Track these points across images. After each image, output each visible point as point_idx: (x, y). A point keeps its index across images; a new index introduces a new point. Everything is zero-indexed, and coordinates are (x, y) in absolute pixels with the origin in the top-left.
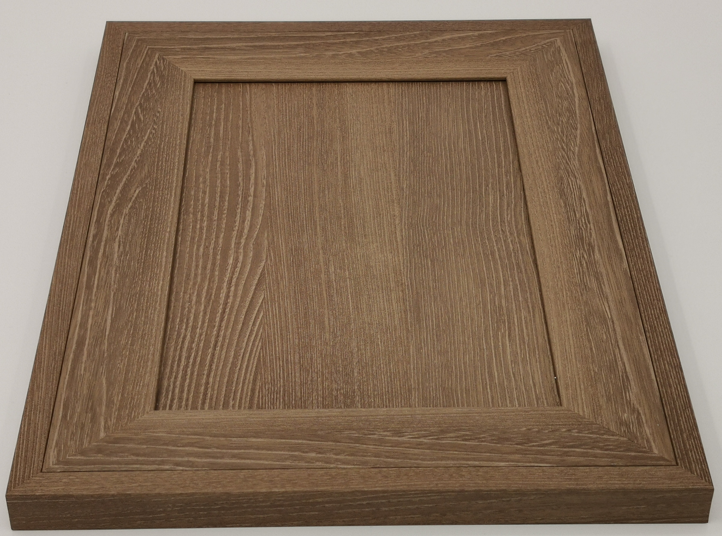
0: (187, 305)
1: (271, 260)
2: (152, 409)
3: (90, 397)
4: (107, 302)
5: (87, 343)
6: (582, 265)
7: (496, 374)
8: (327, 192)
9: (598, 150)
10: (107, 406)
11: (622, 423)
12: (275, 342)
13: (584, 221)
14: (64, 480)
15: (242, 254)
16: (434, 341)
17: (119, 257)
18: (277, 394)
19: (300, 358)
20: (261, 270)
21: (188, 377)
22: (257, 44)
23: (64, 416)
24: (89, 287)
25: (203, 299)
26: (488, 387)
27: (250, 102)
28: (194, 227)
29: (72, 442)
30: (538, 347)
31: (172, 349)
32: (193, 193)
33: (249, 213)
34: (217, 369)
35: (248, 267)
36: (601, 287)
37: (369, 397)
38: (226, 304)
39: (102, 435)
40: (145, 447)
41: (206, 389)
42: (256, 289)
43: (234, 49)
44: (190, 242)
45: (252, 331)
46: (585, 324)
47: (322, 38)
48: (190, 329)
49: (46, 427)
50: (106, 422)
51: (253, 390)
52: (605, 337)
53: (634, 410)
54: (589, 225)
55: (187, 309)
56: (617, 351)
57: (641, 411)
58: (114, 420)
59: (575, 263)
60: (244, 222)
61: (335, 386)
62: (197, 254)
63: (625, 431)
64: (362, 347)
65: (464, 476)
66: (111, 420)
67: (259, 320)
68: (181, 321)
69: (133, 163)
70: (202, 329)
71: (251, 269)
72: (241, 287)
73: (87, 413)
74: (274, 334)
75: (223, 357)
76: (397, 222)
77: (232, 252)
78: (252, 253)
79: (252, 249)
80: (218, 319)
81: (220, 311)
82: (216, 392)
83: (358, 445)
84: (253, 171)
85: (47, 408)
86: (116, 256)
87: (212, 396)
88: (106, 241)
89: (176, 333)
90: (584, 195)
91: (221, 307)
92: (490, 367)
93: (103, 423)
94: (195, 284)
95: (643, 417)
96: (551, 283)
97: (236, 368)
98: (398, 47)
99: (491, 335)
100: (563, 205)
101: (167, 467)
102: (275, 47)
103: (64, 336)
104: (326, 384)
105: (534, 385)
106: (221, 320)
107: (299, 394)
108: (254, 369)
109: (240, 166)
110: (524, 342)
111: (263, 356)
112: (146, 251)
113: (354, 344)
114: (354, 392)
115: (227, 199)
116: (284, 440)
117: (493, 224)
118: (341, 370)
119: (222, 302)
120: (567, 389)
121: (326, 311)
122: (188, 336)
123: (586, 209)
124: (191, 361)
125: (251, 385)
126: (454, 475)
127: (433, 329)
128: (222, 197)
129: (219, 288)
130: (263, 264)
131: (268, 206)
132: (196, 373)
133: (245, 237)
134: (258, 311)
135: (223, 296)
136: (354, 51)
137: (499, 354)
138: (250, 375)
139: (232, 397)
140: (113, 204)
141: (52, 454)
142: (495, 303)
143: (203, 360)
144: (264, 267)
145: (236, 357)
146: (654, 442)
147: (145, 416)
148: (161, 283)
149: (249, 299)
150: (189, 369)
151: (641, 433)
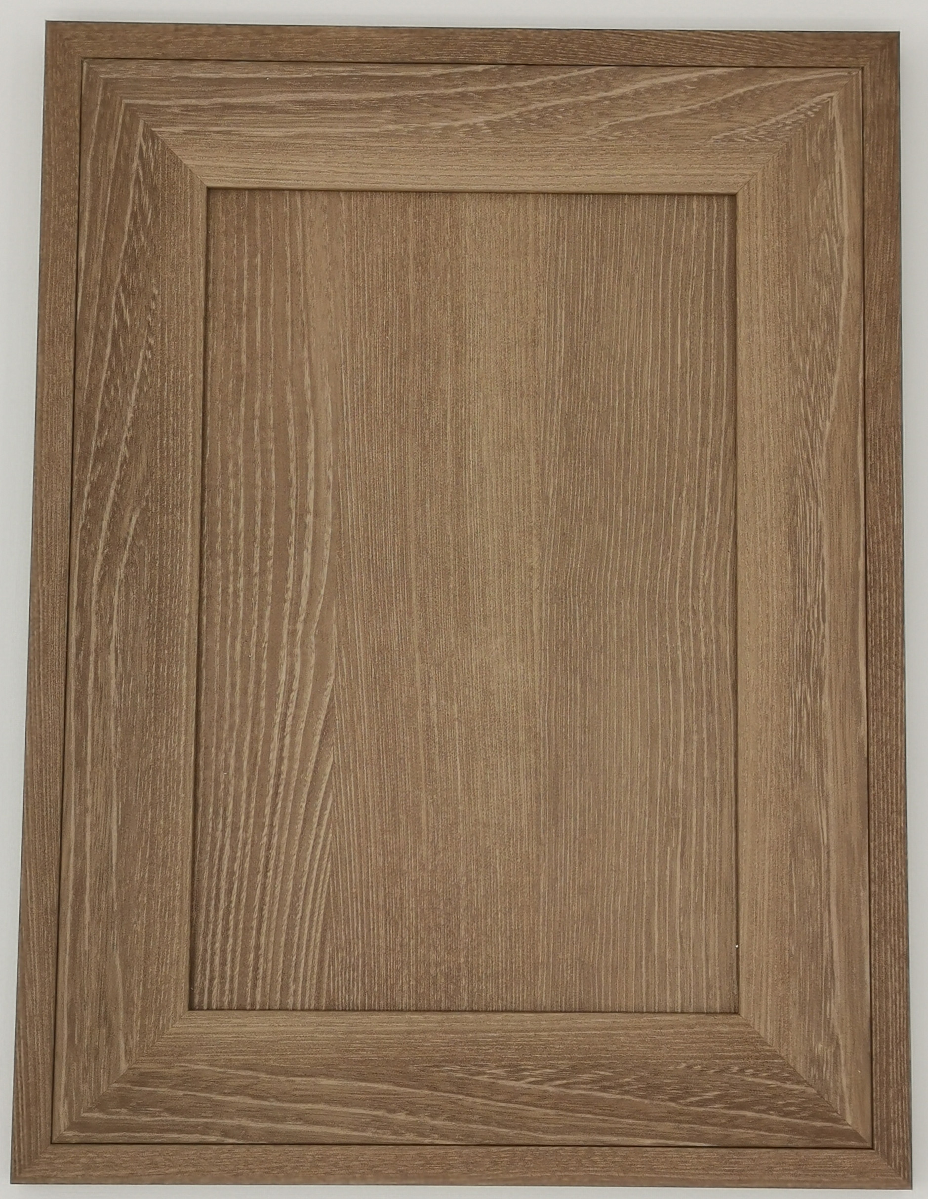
0: (223, 776)
1: (343, 675)
2: (187, 1009)
3: (102, 995)
4: (108, 794)
5: (88, 884)
6: (801, 718)
7: (657, 937)
8: (428, 505)
10: (127, 1012)
11: (815, 1061)
12: (350, 862)
13: (816, 616)
14: (83, 1160)
15: (299, 659)
16: (575, 863)
17: (119, 685)
18: (353, 970)
19: (385, 896)
20: (328, 699)
21: (231, 932)
22: (313, 96)
23: (71, 1037)
24: (80, 764)
25: (245, 763)
26: (644, 963)
27: (304, 250)
28: (225, 590)
29: (86, 1086)
30: (720, 881)
31: (206, 875)
32: (219, 502)
33: (307, 556)
34: (270, 918)
35: (309, 690)
36: (822, 773)
37: (480, 980)
38: (278, 775)
39: (124, 1066)
40: (181, 1093)
41: (257, 958)
42: (321, 741)
43: (272, 110)
44: (221, 627)
45: (317, 836)
46: (790, 851)
47: (425, 82)
48: (228, 830)
49: (49, 1060)
50: (127, 1041)
51: (321, 961)
52: (813, 884)
53: (832, 1039)
54: (822, 627)
55: (223, 786)
56: (826, 914)
57: (841, 1042)
58: (137, 1038)
59: (791, 711)
60: (300, 579)
61: (433, 956)
62: (232, 658)
63: (815, 1076)
64: (473, 875)
65: (596, 1162)
66: (132, 1038)
67: (327, 812)
68: (216, 812)
69: (123, 448)
70: (246, 832)
71: (313, 697)
72: (299, 738)
73: (99, 1027)
74: (349, 844)
75: (277, 893)
76: (535, 584)
77: (284, 653)
78: (314, 655)
79: (313, 646)
80: (268, 810)
81: (271, 793)
82: (270, 964)
83: (461, 1097)
84: (311, 446)
85: (46, 1022)
86: (113, 681)
87: (265, 972)
88: (96, 650)
89: (210, 838)
90: (825, 552)
91: (272, 782)
92: (648, 921)
93: (122, 1045)
94: (231, 728)
95: (842, 1052)
96: (752, 752)
97: (296, 915)
99: (657, 853)
100: (790, 567)
101: (213, 1139)
102: (345, 106)
103: (55, 869)
104: (422, 951)
105: (707, 960)
106: (273, 813)
107: (383, 972)
108: (322, 917)
109: (291, 431)
110: (702, 870)
111: (334, 890)
112: (158, 667)
113: (462, 869)
114: (459, 970)
115: (273, 520)
118: (442, 923)
119: (272, 770)
120: (749, 980)
121: (423, 795)
122: (227, 847)
123: (823, 585)
124: (234, 898)
125: (317, 951)
127: (575, 837)
128: (265, 514)
129: (268, 739)
130: (330, 684)
131: (337, 537)
132: (241, 926)
133: (302, 618)
134: (325, 793)
135: (273, 756)
136: (479, 120)
137: (665, 893)
138: (317, 931)
139: (292, 976)
140: (100, 557)
141: (61, 1109)
142: (667, 782)
143: (250, 898)
144: (332, 690)
145: (295, 893)
146: (850, 1103)
147: (177, 1025)
148: (183, 738)
149: (311, 766)
150: (231, 917)
151: (835, 1081)
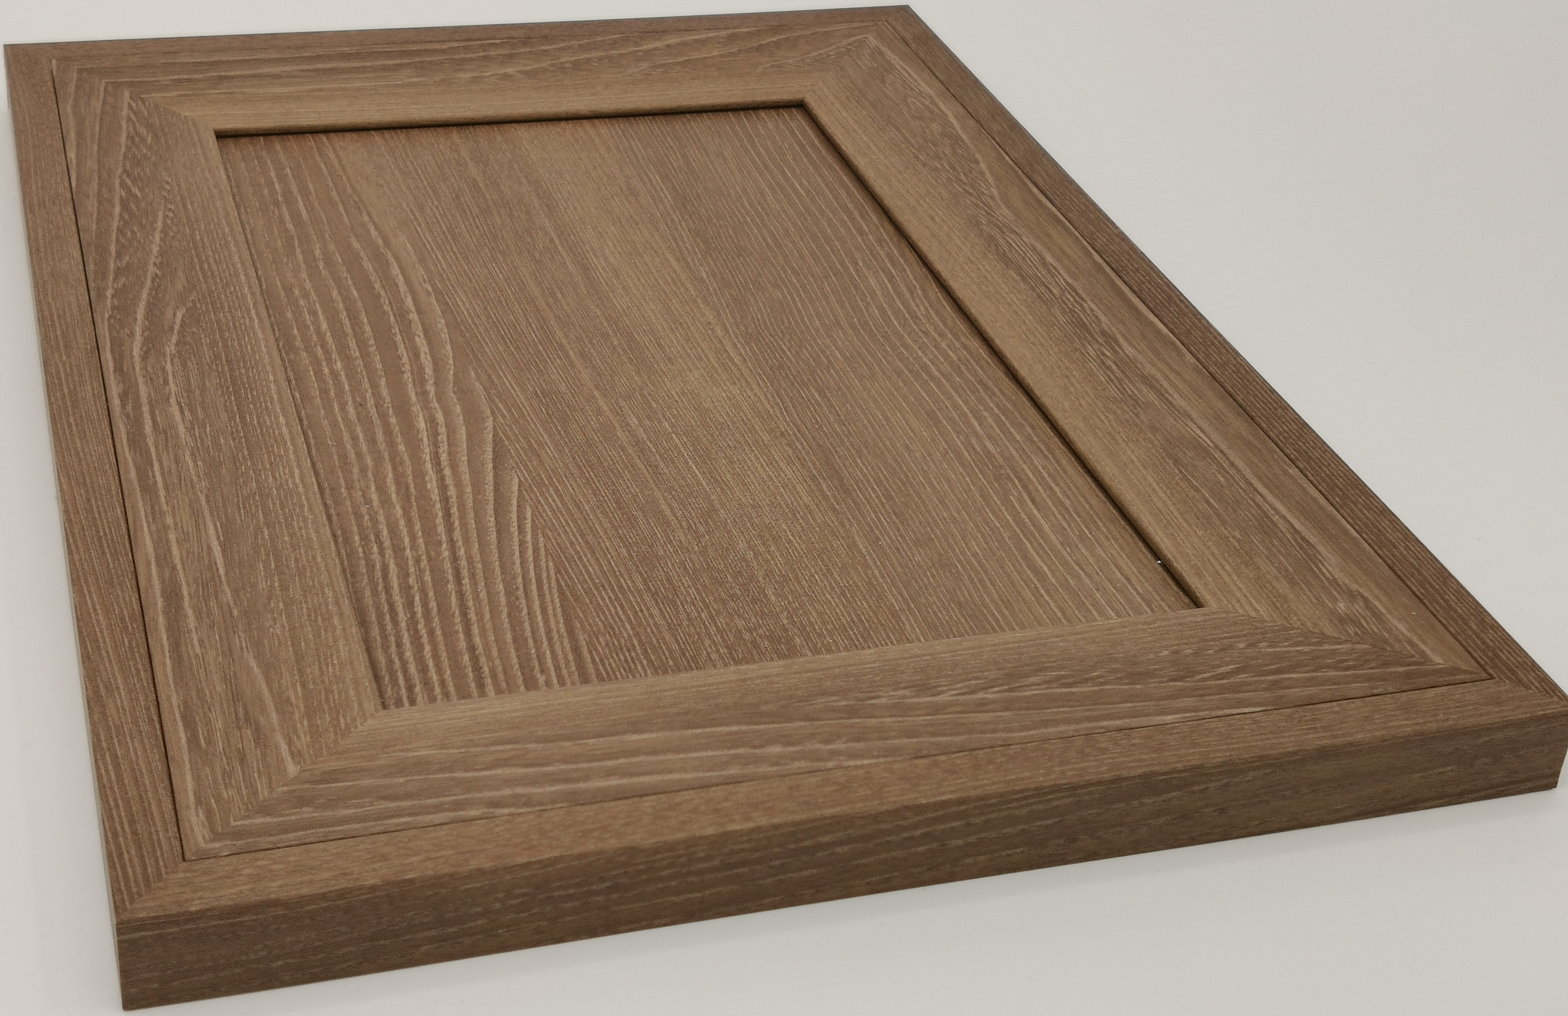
0: (364, 510)
1: (504, 416)
2: (380, 707)
3: (235, 696)
4: (196, 514)
5: (185, 592)
6: (1109, 368)
7: (1045, 568)
8: (559, 296)
9: (1035, 190)
10: (281, 712)
11: (1342, 620)
12: (580, 558)
13: (1072, 300)
14: (246, 871)
15: (439, 410)
16: (894, 523)
17: (190, 430)
18: (629, 650)
19: (644, 580)
20: (491, 436)
21: (425, 640)
22: (320, 66)
23: (193, 740)
24: (148, 489)
25: (394, 496)
26: (1043, 592)
27: (340, 162)
28: (318, 373)
29: (232, 792)
30: (1097, 514)
31: (368, 593)
32: (289, 315)
33: (420, 341)
34: (481, 619)
35: (463, 432)
36: (1166, 399)
37: (820, 635)
38: (445, 500)
39: (292, 769)
40: (402, 780)
41: (475, 659)
42: (495, 468)
43: (277, 76)
44: (322, 398)
45: (522, 543)
46: (1171, 462)
47: (443, 51)
48: (389, 552)
49: (160, 766)
50: (290, 743)
51: (576, 649)
52: (1222, 479)
53: (1352, 596)
54: (1085, 305)
55: (367, 518)
56: (1258, 498)
57: (1367, 594)
58: (305, 739)
59: (1093, 365)
60: (417, 355)
61: (741, 623)
62: (345, 418)
63: (1356, 633)
64: (762, 549)
65: (1107, 749)
66: (298, 737)
67: (529, 521)
68: (364, 538)
69: (152, 269)
70: (417, 551)
71: (470, 436)
72: (464, 468)
73: (240, 728)
74: (572, 543)
75: (483, 594)
76: (720, 332)
77: (416, 409)
78: (458, 407)
79: (455, 400)
80: (441, 529)
81: (440, 514)
82: (498, 662)
83: (858, 720)
84: (395, 270)
85: (145, 727)
86: (181, 428)
87: (493, 670)
88: (150, 402)
89: (363, 562)
90: (1049, 259)
91: (438, 506)
92: (1026, 557)
93: (284, 747)
94: (363, 470)
95: (1377, 603)
96: (1066, 404)
97: (520, 612)
98: (588, 60)
99: (998, 503)
100: (1018, 278)
101: (474, 813)
102: (358, 70)
103: (129, 583)
104: (722, 621)
105: (1128, 579)
106: (450, 530)
107: (674, 646)
108: (559, 610)
109: (367, 265)
110: (1067, 509)
111: (567, 585)
112: (242, 418)
113: (742, 545)
114: (786, 631)
115: (365, 320)
116: (700, 731)
117: (900, 323)
118: (739, 593)
119: (435, 496)
120: (1199, 575)
121: (657, 493)
122: (392, 566)
123: (1064, 280)
124: (419, 609)
125: (566, 641)
126: (1088, 750)
127: (882, 503)
128: (353, 317)
129: (419, 474)
130: (490, 423)
131: (454, 325)
132: (438, 632)
133: (431, 382)
134: (519, 506)
135: (432, 485)
136: (510, 70)
137: (1031, 533)
138: (557, 622)
139: (537, 668)
140: (138, 338)
141: (194, 819)
142: (974, 449)
143: (443, 609)
144: (494, 428)
145: (510, 592)
146: (1426, 644)
147: (369, 722)
148: (297, 471)
149: (490, 488)
150: (421, 626)
151: (1390, 631)
